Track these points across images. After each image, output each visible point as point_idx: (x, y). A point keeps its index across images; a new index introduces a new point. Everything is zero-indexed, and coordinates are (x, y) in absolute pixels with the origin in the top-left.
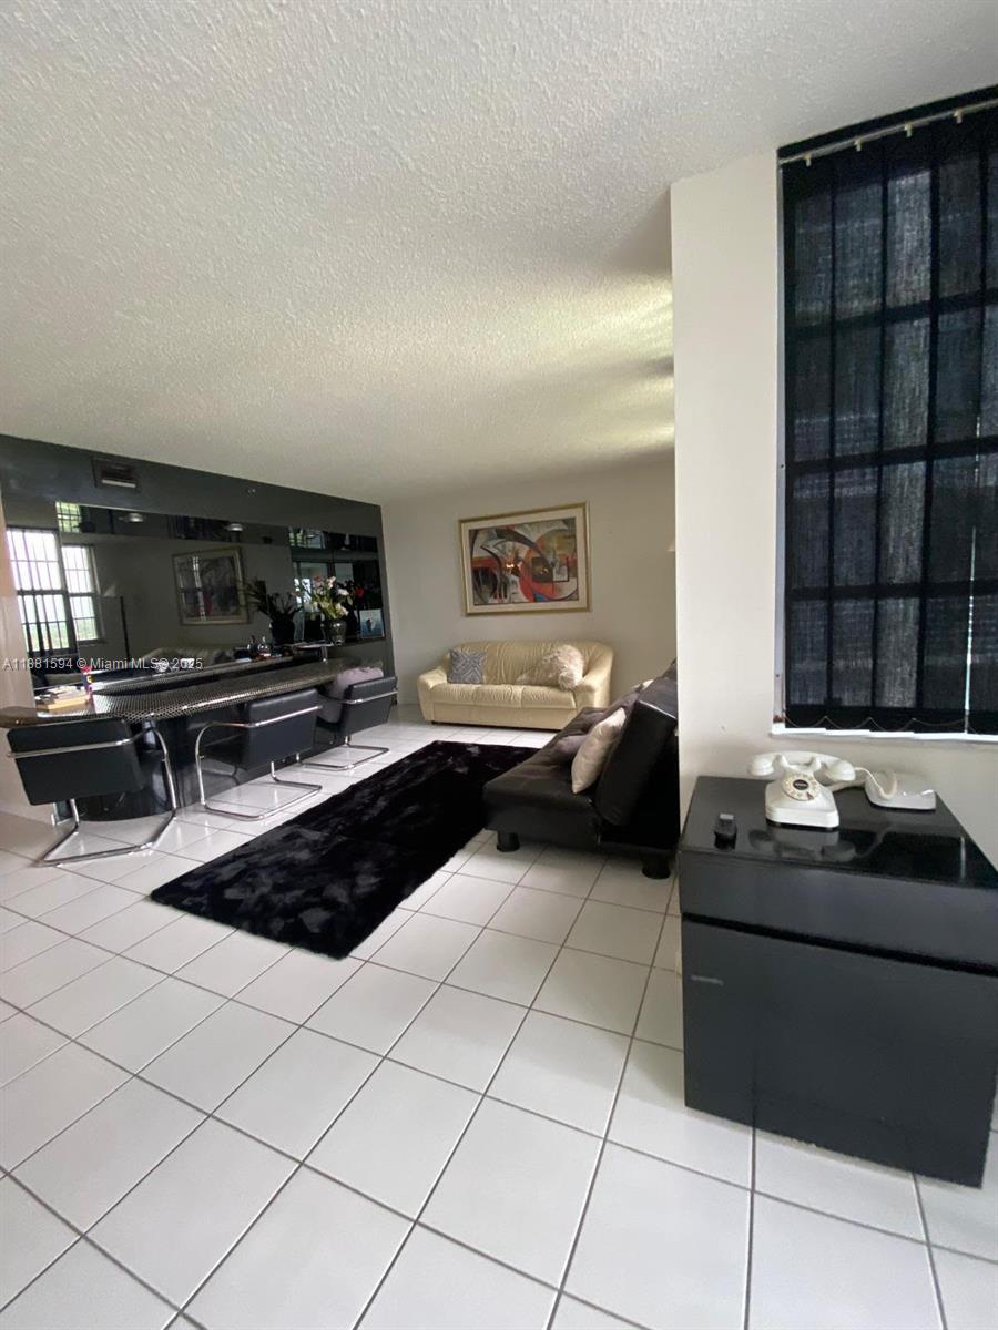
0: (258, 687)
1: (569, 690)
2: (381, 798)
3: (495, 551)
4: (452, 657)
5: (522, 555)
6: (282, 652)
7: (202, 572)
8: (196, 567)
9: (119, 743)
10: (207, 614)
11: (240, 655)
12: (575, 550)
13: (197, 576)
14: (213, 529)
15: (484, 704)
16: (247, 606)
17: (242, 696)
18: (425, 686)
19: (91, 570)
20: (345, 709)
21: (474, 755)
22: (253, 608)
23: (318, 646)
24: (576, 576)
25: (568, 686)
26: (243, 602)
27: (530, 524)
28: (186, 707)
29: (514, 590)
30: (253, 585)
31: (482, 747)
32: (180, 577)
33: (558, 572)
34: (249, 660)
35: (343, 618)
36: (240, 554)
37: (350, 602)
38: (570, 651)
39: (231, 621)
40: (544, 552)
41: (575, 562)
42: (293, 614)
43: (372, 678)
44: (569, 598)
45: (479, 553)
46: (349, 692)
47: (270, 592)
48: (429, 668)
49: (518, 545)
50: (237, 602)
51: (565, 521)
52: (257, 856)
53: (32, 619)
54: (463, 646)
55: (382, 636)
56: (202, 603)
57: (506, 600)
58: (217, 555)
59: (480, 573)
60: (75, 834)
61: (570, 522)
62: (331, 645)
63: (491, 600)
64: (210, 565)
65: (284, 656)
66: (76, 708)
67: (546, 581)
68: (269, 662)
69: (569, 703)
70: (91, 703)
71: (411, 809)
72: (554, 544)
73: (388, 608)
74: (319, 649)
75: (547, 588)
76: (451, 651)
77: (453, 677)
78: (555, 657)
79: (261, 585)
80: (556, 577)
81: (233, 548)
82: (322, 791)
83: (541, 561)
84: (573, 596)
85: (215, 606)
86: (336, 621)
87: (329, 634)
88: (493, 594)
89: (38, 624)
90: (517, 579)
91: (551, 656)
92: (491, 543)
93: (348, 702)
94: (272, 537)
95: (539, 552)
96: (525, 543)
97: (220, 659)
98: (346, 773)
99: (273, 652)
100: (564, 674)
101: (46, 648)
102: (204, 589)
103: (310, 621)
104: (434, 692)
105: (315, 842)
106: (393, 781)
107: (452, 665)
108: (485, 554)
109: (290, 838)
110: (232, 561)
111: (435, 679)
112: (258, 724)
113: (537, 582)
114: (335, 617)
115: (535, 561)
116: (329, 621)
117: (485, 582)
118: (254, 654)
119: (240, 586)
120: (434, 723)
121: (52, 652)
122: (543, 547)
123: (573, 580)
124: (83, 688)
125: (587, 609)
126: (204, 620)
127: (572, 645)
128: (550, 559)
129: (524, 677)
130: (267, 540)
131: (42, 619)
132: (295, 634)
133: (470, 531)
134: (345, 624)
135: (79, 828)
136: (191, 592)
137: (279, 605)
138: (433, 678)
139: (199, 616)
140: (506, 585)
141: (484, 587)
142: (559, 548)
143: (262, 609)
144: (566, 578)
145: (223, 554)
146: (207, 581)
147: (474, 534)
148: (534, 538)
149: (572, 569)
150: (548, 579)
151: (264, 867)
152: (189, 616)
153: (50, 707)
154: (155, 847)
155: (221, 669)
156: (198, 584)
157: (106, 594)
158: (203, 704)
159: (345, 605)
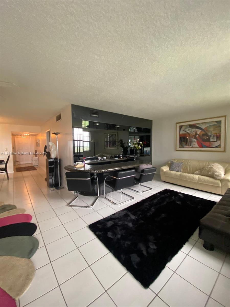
0: (120, 166)
1: (219, 180)
2: (152, 207)
3: (188, 132)
4: (171, 162)
5: (198, 133)
6: (124, 157)
7: (110, 137)
8: (108, 136)
9: (88, 179)
10: (110, 147)
11: (116, 157)
12: (220, 131)
13: (108, 138)
14: (113, 127)
15: (183, 179)
16: (118, 145)
17: (116, 169)
18: (163, 170)
19: (90, 137)
20: (141, 176)
21: (182, 197)
22: (119, 146)
23: (133, 156)
24: (220, 140)
25: (219, 178)
26: (117, 144)
27: (202, 123)
28: (103, 170)
29: (195, 144)
30: (120, 140)
31: (183, 194)
32: (105, 138)
33: (213, 139)
34: (117, 158)
35: (140, 149)
36: (118, 133)
37: (142, 145)
38: (218, 166)
39: (114, 149)
40: (207, 132)
41: (220, 136)
42: (128, 147)
43: (149, 167)
44: (217, 147)
45: (182, 132)
46: (143, 171)
47: (123, 142)
48: (164, 165)
49: (197, 130)
50: (116, 144)
51: (216, 122)
52: (117, 220)
53: (78, 146)
54: (174, 160)
55: (149, 155)
56: (109, 144)
57: (190, 147)
58: (113, 134)
59: (182, 138)
60: (77, 198)
61: (220, 122)
62: (136, 156)
63: (185, 146)
64: (111, 136)
65: (125, 158)
66: (81, 168)
67: (207, 141)
68: (122, 159)
69: (219, 184)
70: (84, 166)
71: (163, 215)
72: (211, 129)
73: (152, 147)
74: (134, 157)
75: (207, 144)
76: (171, 161)
77: (171, 169)
78: (211, 167)
79: (122, 140)
80: (211, 140)
81: (116, 132)
82: (134, 199)
83: (206, 135)
84: (219, 146)
85: (111, 145)
86: (138, 150)
87: (136, 153)
88: (186, 144)
89: (79, 147)
90: (196, 140)
91: (210, 167)
92: (187, 129)
93: (142, 174)
94: (125, 129)
95: (205, 132)
96: (200, 129)
97: (112, 157)
98: (140, 194)
99: (123, 157)
100: (217, 174)
101: (80, 152)
102: (110, 141)
103: (132, 150)
104: (165, 173)
105: (134, 220)
106: (155, 201)
107: (171, 165)
108: (185, 133)
109: (126, 216)
110: (116, 135)
111: (166, 169)
112: (120, 178)
113: (204, 141)
114: (138, 149)
115: (203, 135)
116: (136, 150)
117: (184, 141)
118: (119, 157)
119: (117, 140)
120: (164, 182)
121: (81, 153)
122: (207, 131)
123: (219, 141)
124: (83, 162)
125: (224, 151)
126: (109, 148)
127: (219, 164)
128: (209, 134)
129: (197, 172)
130: (124, 130)
131: (80, 146)
132: (128, 152)
133: (180, 126)
134: (140, 151)
135: (78, 197)
136: (107, 142)
137: (125, 145)
138: (165, 168)
139: (108, 147)
140: (191, 142)
141: (183, 142)
142: (213, 131)
143: (121, 146)
144: (215, 140)
145: (114, 133)
146: (110, 139)
147: (181, 127)
148: (203, 127)
149: (218, 138)
150: (208, 140)
151: (119, 226)
152: (106, 147)
153: (76, 167)
154: (92, 207)
155: (112, 160)
156: (109, 140)
157: (92, 141)
158: (107, 170)
159: (141, 146)
